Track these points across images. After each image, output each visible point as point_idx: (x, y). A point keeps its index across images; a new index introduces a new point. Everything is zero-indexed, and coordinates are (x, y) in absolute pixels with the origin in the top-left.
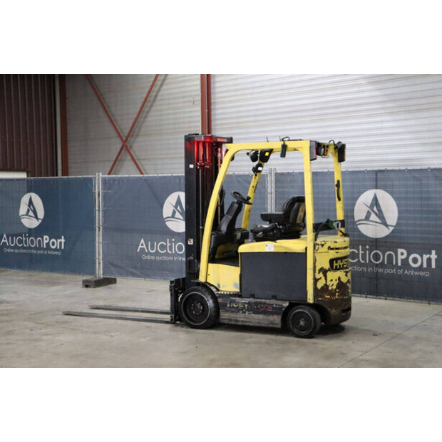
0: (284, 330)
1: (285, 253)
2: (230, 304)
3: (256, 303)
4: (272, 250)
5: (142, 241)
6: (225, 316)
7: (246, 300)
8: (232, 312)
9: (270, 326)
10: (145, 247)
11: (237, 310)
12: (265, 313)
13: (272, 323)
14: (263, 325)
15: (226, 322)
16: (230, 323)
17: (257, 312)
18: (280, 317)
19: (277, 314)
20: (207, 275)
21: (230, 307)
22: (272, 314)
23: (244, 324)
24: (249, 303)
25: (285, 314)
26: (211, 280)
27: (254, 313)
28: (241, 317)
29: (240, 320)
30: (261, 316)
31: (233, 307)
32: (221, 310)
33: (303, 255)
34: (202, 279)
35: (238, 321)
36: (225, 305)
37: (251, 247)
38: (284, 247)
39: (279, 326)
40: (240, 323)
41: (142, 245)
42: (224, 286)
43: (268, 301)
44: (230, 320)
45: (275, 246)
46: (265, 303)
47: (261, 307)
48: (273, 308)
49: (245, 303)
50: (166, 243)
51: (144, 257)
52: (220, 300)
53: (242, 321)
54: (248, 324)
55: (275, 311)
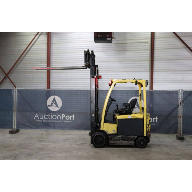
0: (135, 146)
1: (135, 119)
2: (114, 138)
3: (124, 137)
4: (131, 118)
5: (37, 114)
6: (111, 142)
7: (120, 136)
8: (114, 141)
9: (130, 145)
10: (38, 117)
11: (117, 140)
12: (128, 140)
13: (130, 144)
14: (127, 145)
15: (112, 144)
16: (113, 145)
17: (125, 140)
18: (134, 141)
19: (133, 140)
20: (103, 127)
21: (113, 139)
22: (131, 140)
23: (119, 145)
24: (121, 137)
25: (135, 140)
26: (105, 129)
27: (124, 141)
28: (118, 142)
29: (118, 143)
30: (126, 142)
31: (115, 139)
32: (110, 141)
33: (143, 120)
34: (101, 129)
35: (117, 144)
36: (112, 138)
37: (122, 117)
38: (136, 117)
39: (133, 145)
40: (118, 145)
41: (37, 116)
42: (109, 131)
43: (129, 136)
44: (113, 143)
45: (132, 116)
46: (128, 137)
47: (126, 138)
48: (131, 138)
49: (120, 137)
50: (48, 115)
51: (37, 121)
52: (109, 137)
53: (118, 144)
54: (121, 145)
55: (132, 139)
